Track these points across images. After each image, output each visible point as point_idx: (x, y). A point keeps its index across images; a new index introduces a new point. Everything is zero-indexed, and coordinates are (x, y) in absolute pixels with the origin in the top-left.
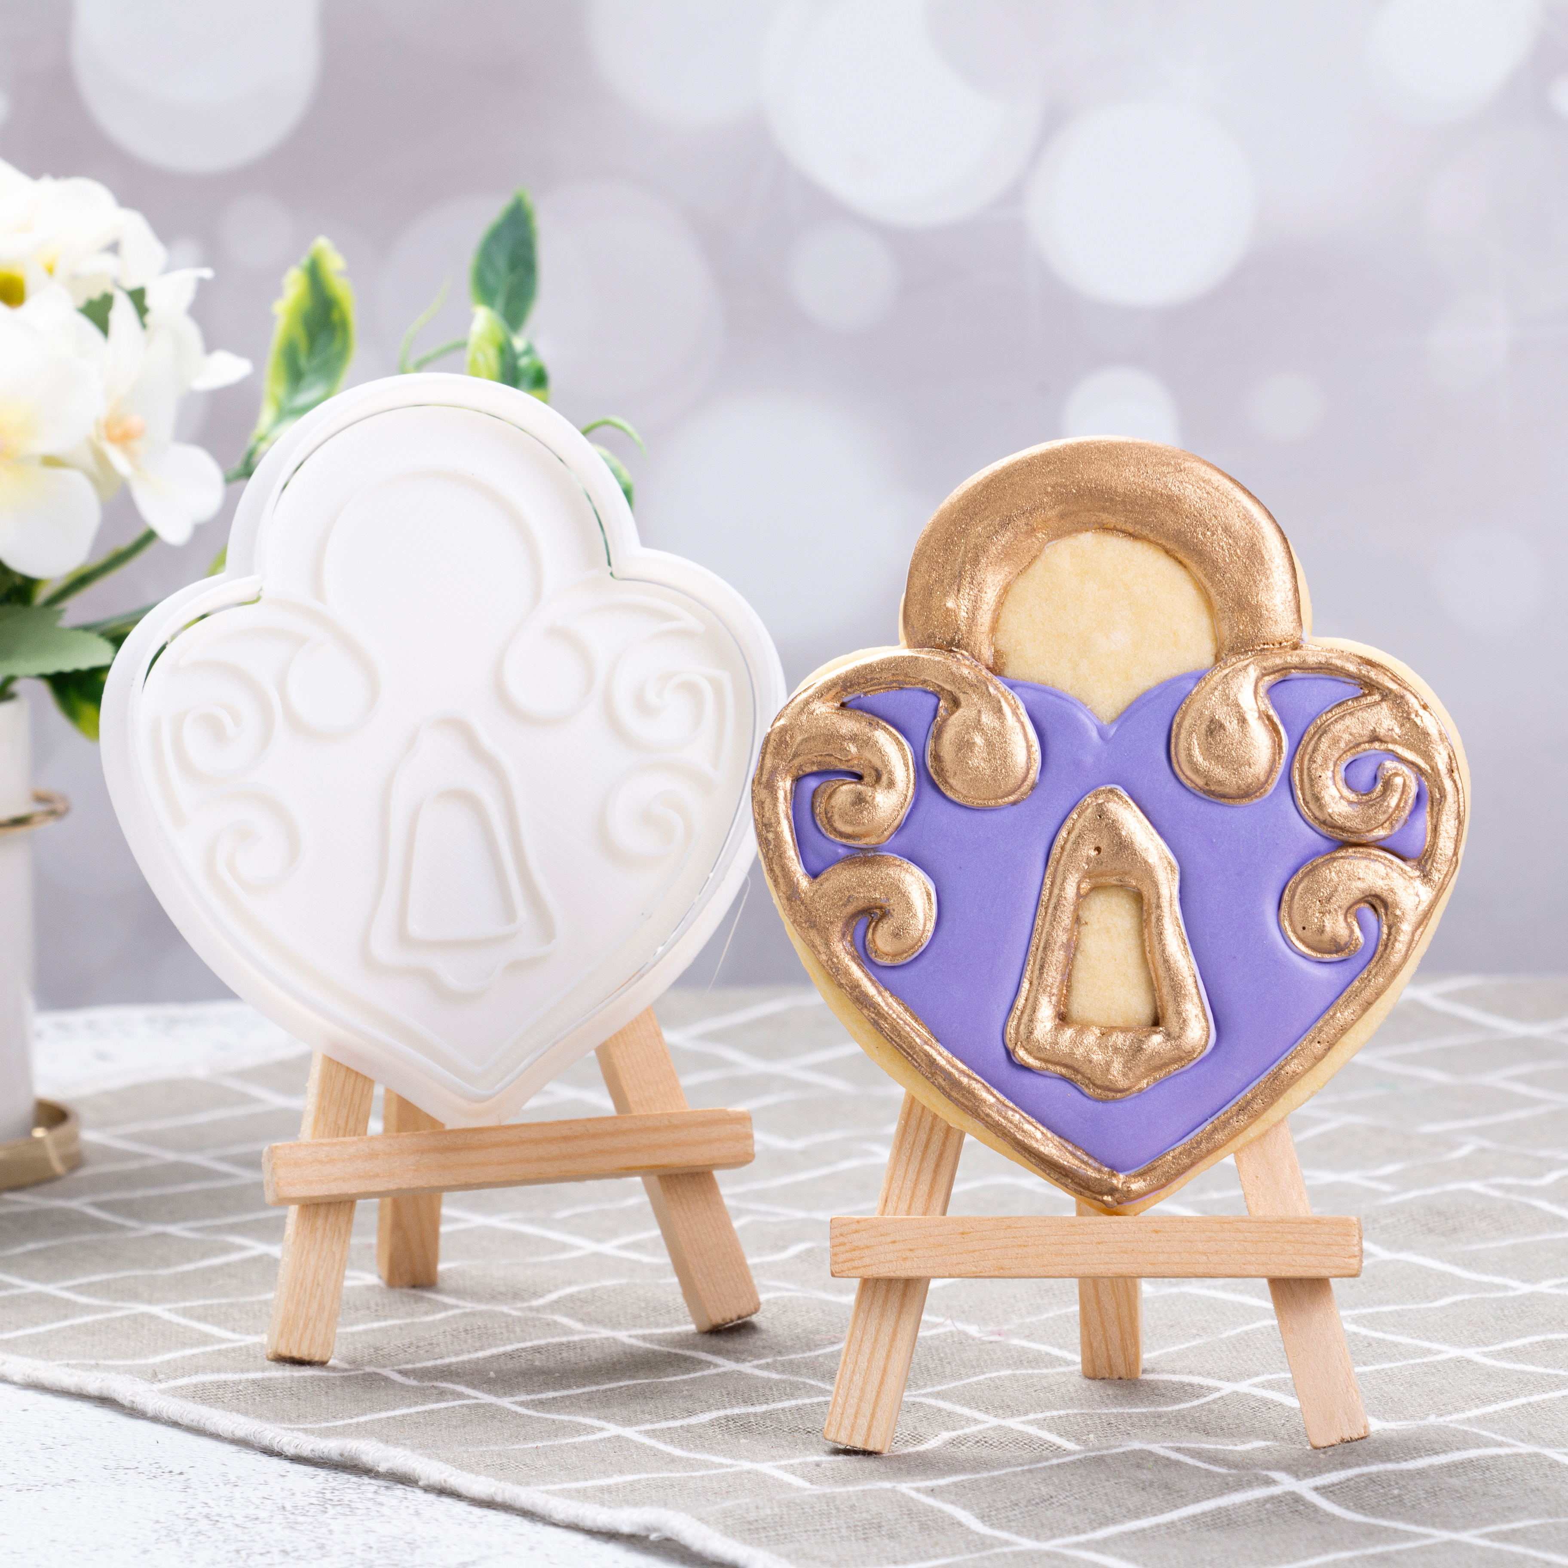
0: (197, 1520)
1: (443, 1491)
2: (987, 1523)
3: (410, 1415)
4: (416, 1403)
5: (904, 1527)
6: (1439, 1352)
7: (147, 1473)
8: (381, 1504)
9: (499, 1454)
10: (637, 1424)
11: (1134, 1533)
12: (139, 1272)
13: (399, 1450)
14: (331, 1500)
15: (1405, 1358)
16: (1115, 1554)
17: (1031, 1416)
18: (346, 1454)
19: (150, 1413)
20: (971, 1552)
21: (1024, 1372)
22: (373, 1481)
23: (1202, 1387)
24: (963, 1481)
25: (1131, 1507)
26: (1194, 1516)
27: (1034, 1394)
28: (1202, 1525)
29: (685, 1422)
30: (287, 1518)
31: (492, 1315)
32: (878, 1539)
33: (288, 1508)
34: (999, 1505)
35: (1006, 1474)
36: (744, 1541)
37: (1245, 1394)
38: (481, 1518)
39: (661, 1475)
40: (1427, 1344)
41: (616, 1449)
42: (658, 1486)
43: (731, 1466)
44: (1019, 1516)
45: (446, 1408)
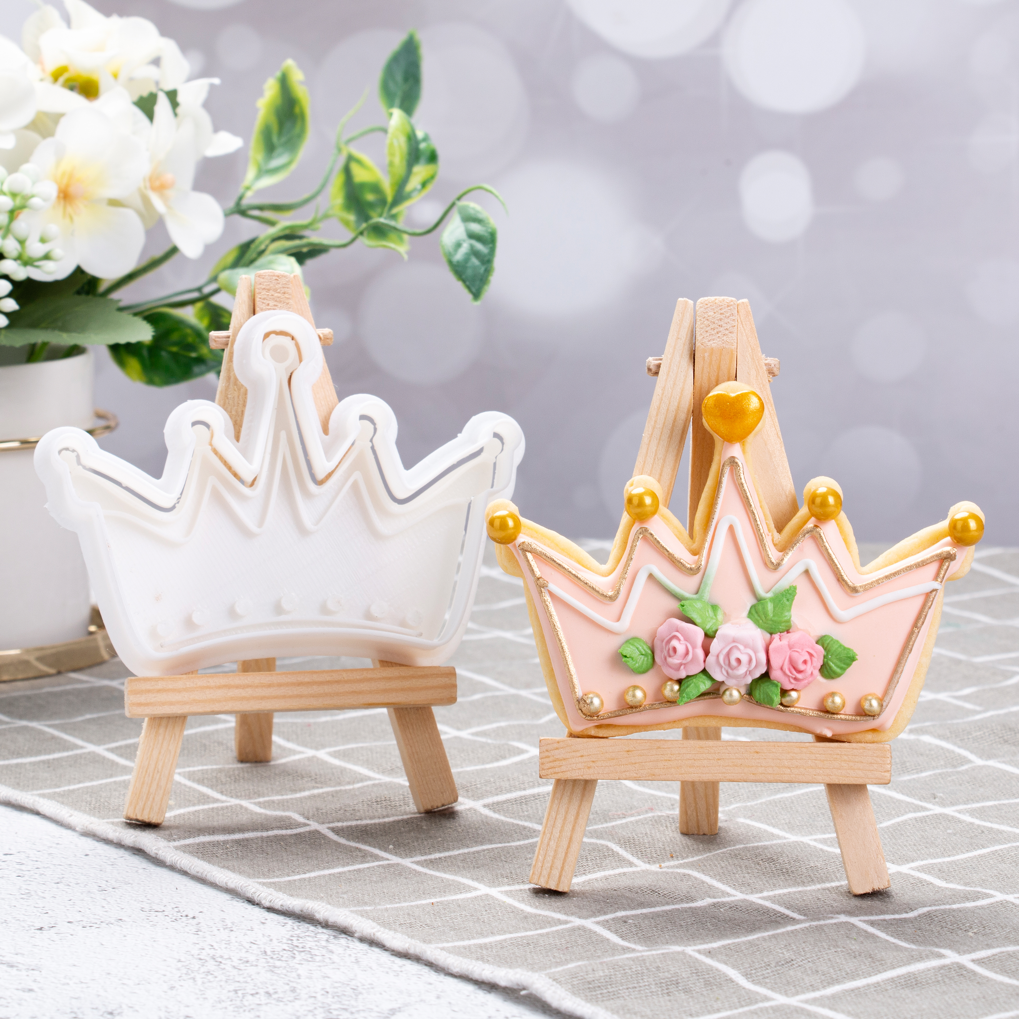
0: (206, 961)
2: (751, 980)
3: (344, 873)
5: (694, 984)
7: (170, 916)
8: (332, 952)
10: (499, 885)
14: (297, 946)
18: (305, 910)
22: (325, 931)
24: (729, 944)
25: (848, 971)
26: (892, 979)
28: (898, 985)
30: (268, 962)
32: (676, 993)
33: (269, 953)
34: (757, 966)
35: (758, 939)
38: (401, 967)
39: (520, 934)
41: (487, 909)
42: (519, 944)
43: (567, 922)
44: (771, 975)
45: (368, 868)
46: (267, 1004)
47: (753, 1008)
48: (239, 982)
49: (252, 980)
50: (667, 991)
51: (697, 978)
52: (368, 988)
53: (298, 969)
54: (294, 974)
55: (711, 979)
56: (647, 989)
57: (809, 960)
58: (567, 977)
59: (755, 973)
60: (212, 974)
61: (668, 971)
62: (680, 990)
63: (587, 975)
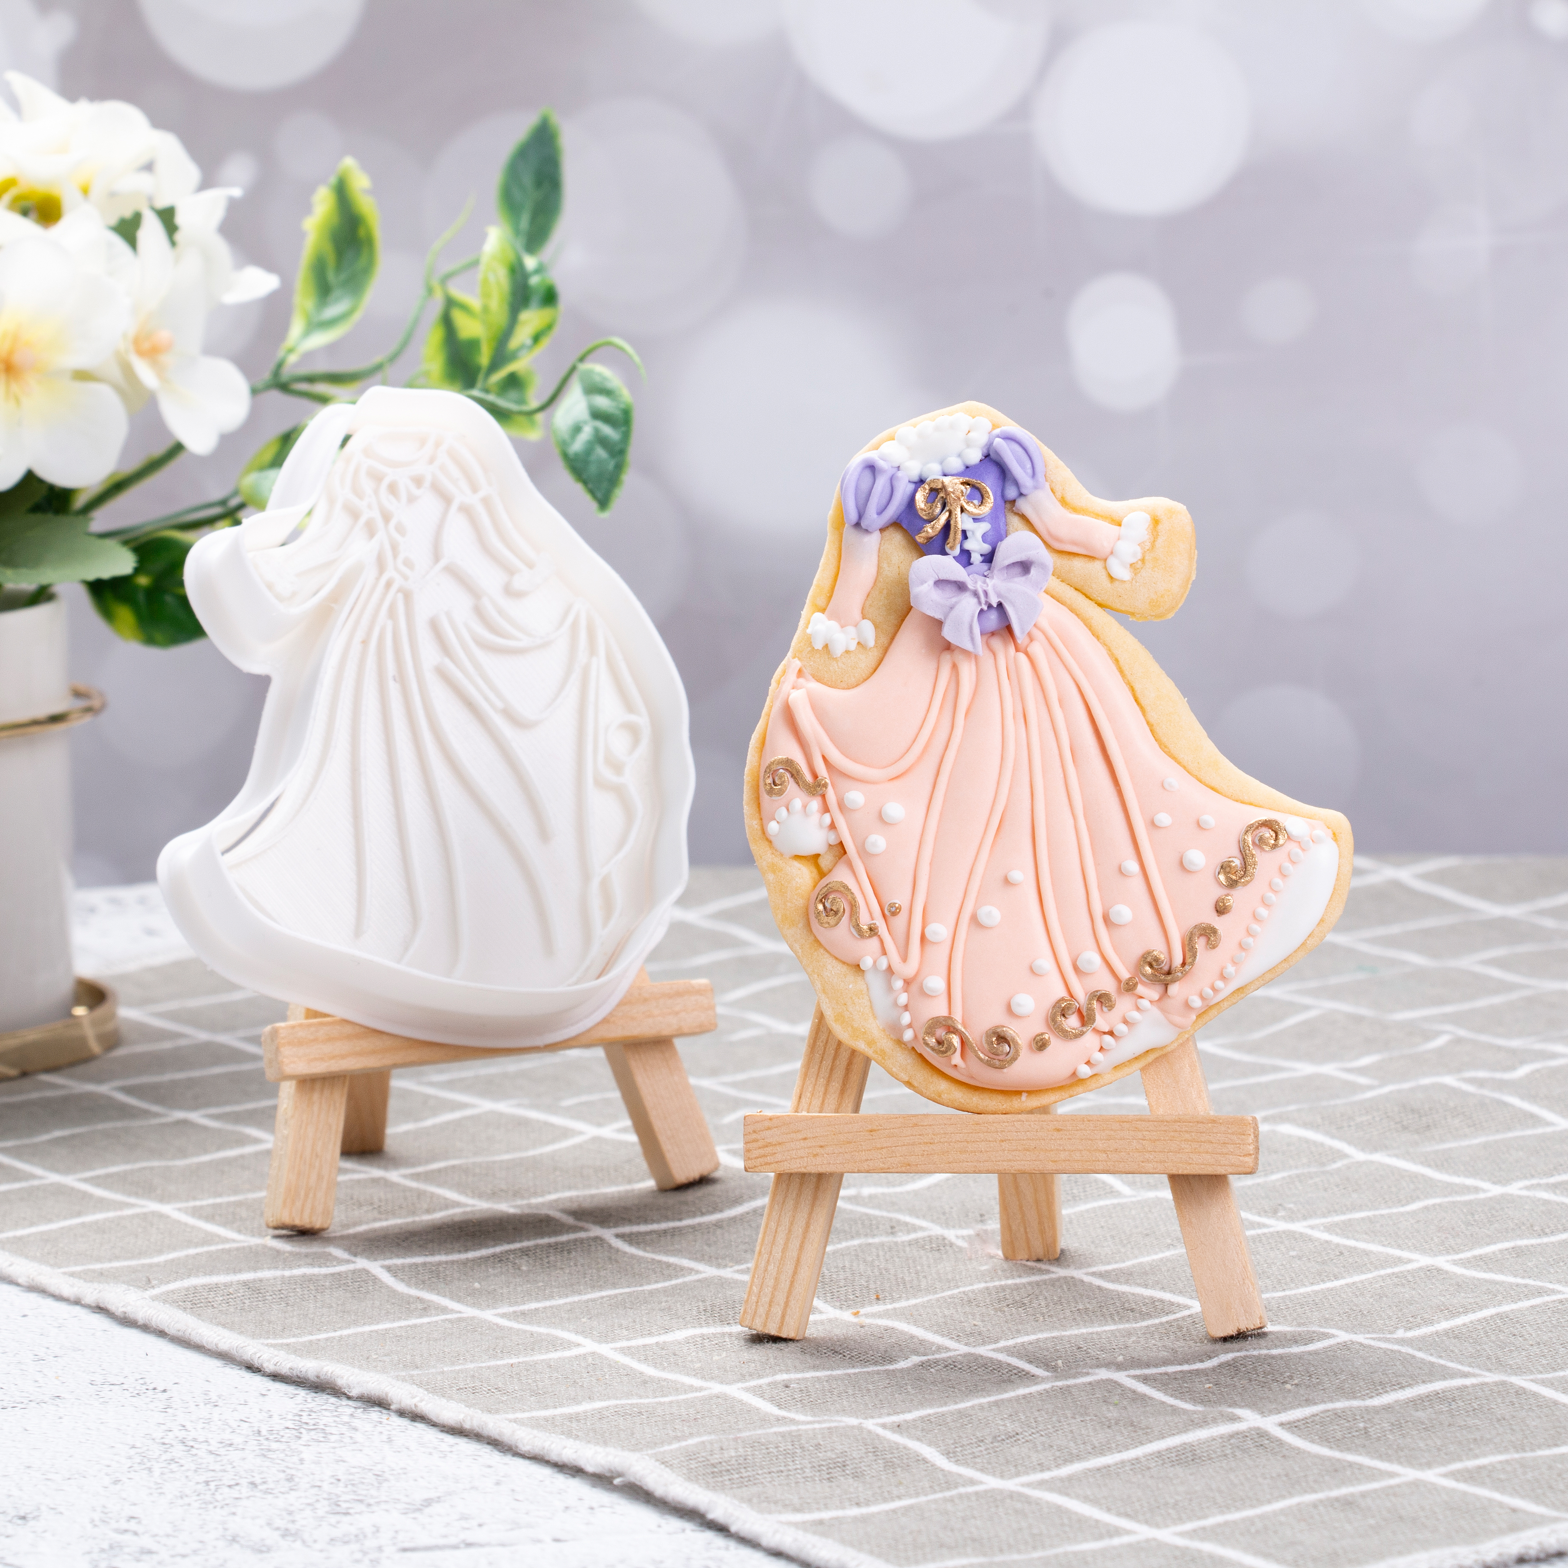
2: (953, 1460)
3: (393, 1329)
4: (401, 1318)
5: (869, 1466)
9: (473, 1376)
11: (1098, 1470)
12: (155, 1163)
18: (321, 1375)
19: (139, 1322)
20: (935, 1492)
24: (931, 1414)
25: (1096, 1444)
26: (1158, 1451)
29: (661, 1339)
32: (842, 1479)
34: (965, 1441)
39: (630, 1402)
41: (589, 1368)
43: (703, 1389)
44: (985, 1453)
45: (428, 1323)
47: (948, 1494)
50: (828, 1476)
51: (874, 1458)
52: (399, 1474)
53: (301, 1452)
54: (295, 1459)
55: (894, 1460)
56: (799, 1473)
57: (1044, 1433)
58: (683, 1459)
59: (961, 1451)
61: (832, 1450)
62: (847, 1474)
63: (711, 1455)
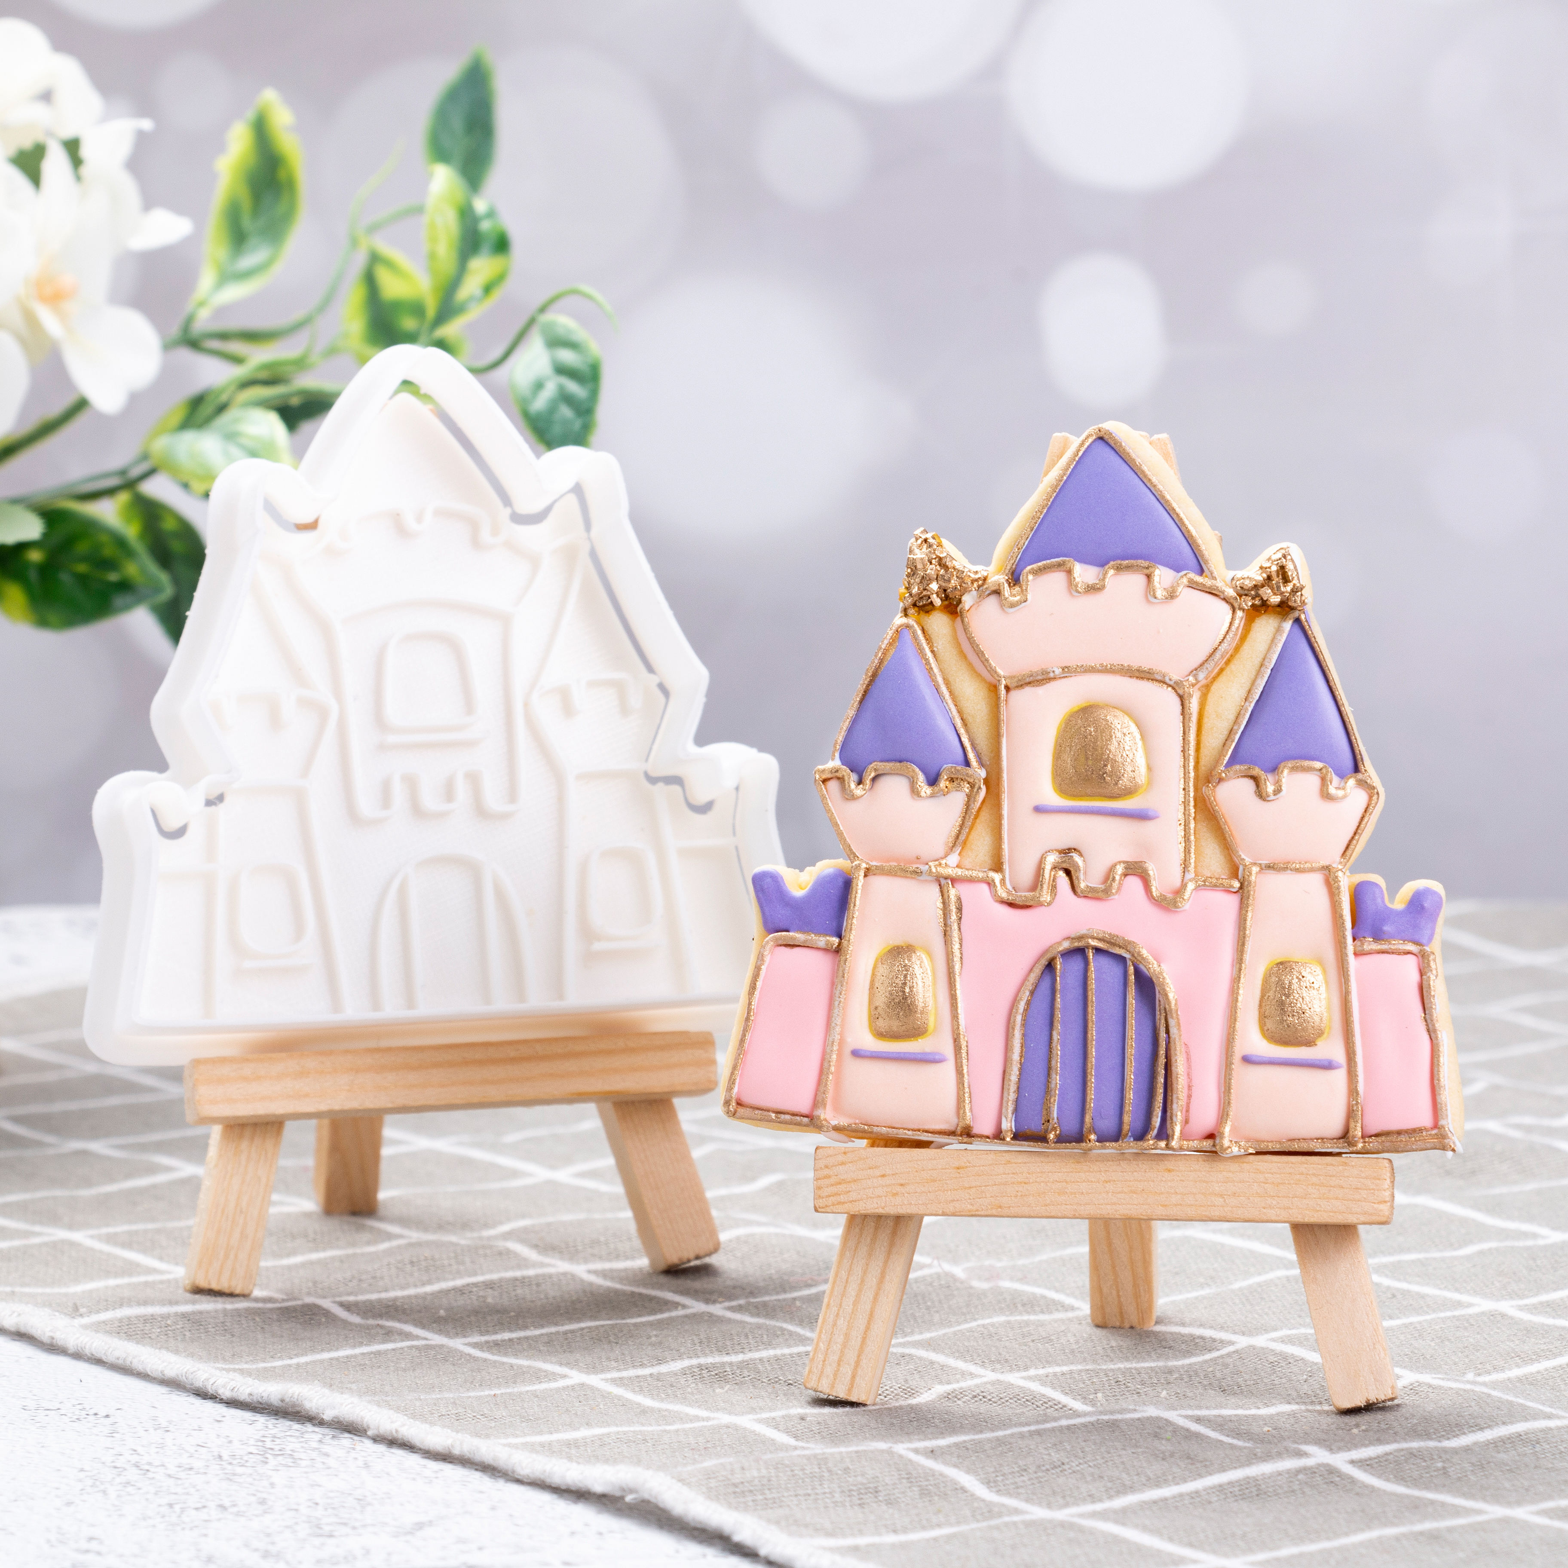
0: (125, 1470)
1: (393, 1442)
2: (994, 1489)
3: (355, 1356)
4: (361, 1344)
5: (903, 1493)
6: (1470, 1305)
7: (70, 1415)
8: (327, 1455)
9: (454, 1403)
10: (602, 1371)
11: (1155, 1502)
12: (58, 1193)
13: (345, 1396)
14: (272, 1449)
15: (1434, 1311)
16: (1136, 1526)
17: (1032, 1372)
18: (287, 1400)
19: (72, 1350)
20: (978, 1521)
21: (1018, 1318)
22: (317, 1429)
23: (1214, 1340)
24: (965, 1442)
25: (1151, 1476)
26: (1220, 1486)
27: (1031, 1344)
28: (1229, 1495)
29: (655, 1370)
30: (224, 1469)
31: (438, 1245)
32: (875, 1504)
33: (225, 1457)
34: (1006, 1470)
35: (1012, 1435)
36: (730, 1506)
37: (1263, 1348)
38: (436, 1472)
39: (632, 1429)
40: (1456, 1296)
41: (581, 1399)
42: (630, 1441)
43: (708, 1419)
44: (1029, 1483)
45: (394, 1350)
46: (219, 1520)
47: (993, 1522)
48: (175, 1494)
49: (198, 1490)
50: (860, 1502)
51: (909, 1485)
52: (382, 1498)
53: (271, 1477)
54: (265, 1483)
55: (930, 1487)
56: (827, 1498)
57: (1091, 1464)
58: (701, 1477)
59: (1003, 1480)
60: (133, 1485)
61: (863, 1475)
62: (880, 1501)
63: (732, 1475)
